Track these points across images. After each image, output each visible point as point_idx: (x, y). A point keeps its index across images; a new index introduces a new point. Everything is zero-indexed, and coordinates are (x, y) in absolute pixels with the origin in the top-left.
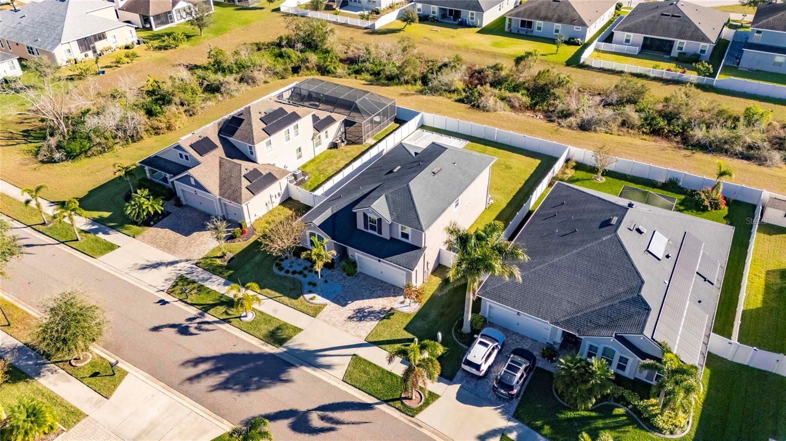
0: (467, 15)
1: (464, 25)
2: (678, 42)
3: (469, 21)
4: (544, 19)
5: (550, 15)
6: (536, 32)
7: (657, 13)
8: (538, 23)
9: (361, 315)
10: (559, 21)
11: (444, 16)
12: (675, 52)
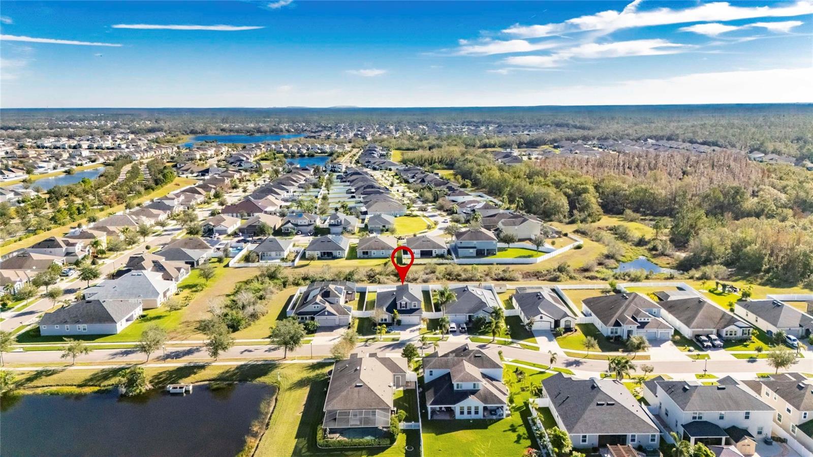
0: (335, 253)
1: (335, 258)
2: (434, 251)
3: (338, 256)
4: (376, 249)
5: (377, 247)
6: (373, 255)
7: (420, 241)
8: (373, 251)
9: (414, 331)
10: (383, 249)
11: (322, 256)
12: (434, 254)
